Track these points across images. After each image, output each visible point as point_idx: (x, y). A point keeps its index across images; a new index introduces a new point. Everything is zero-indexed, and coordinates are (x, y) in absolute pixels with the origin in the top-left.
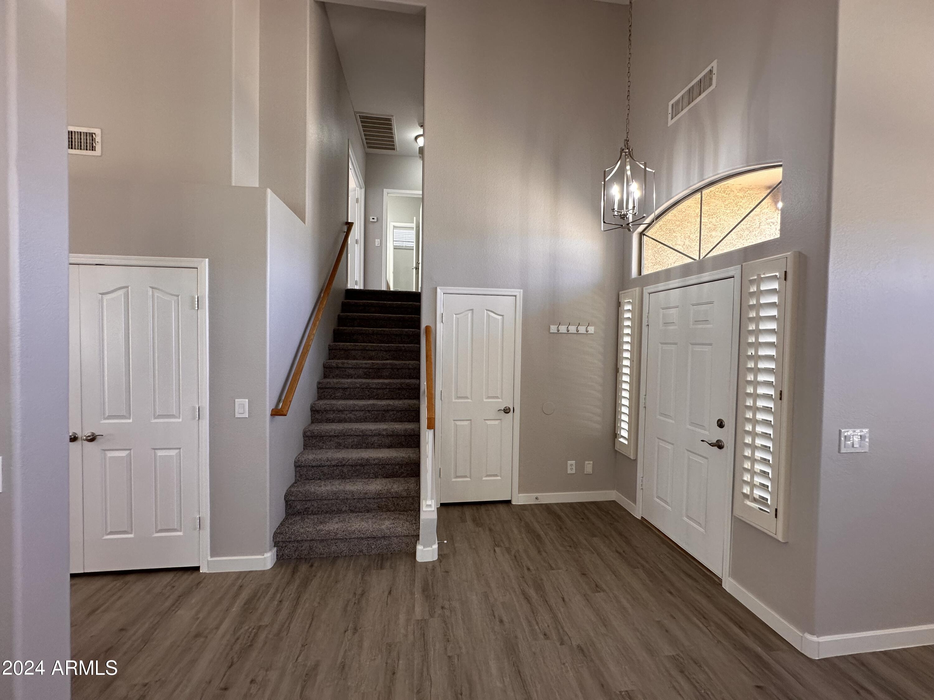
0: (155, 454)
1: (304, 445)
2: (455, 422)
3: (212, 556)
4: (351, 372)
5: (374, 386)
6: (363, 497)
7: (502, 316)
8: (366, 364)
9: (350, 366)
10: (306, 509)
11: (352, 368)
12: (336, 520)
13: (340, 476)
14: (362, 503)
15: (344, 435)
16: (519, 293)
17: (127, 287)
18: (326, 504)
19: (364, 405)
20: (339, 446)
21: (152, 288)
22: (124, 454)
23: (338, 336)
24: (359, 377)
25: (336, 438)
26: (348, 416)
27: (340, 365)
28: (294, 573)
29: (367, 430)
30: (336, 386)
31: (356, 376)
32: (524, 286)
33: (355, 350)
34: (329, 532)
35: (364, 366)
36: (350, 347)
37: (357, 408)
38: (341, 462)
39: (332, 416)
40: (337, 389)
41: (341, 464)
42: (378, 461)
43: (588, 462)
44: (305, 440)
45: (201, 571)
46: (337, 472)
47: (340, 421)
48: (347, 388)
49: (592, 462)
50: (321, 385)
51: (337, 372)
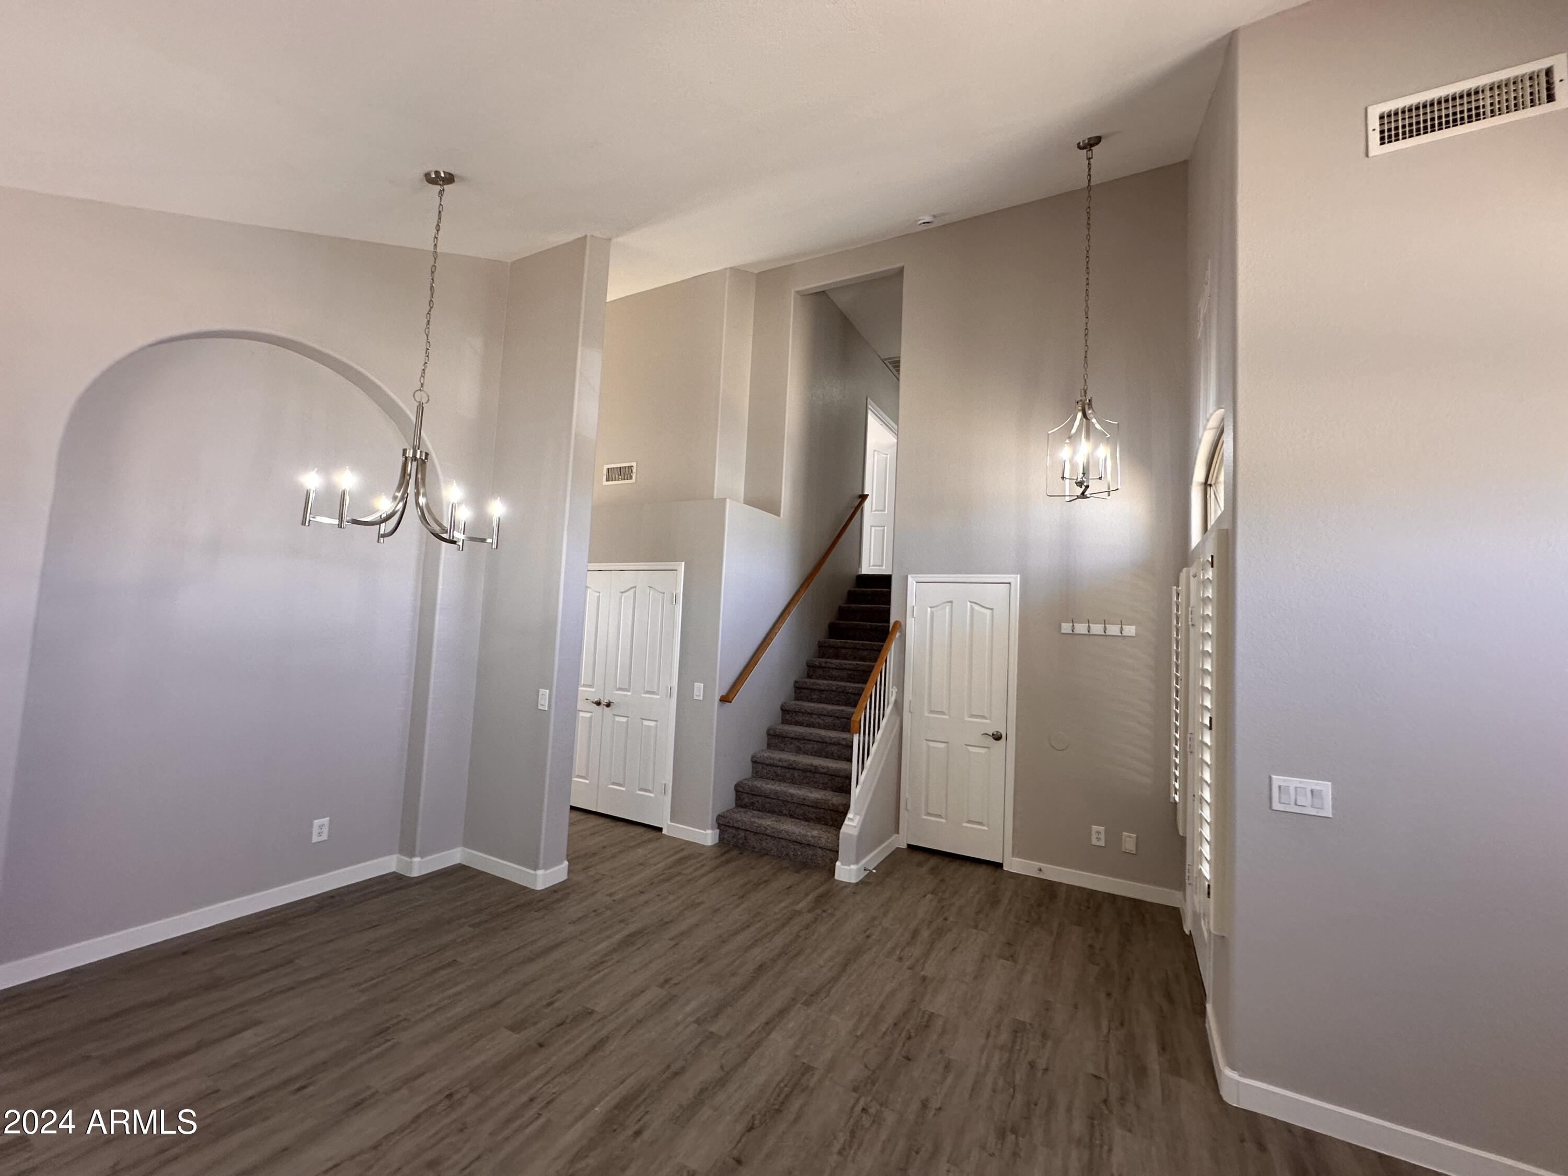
0: (642, 723)
1: (768, 744)
2: (928, 742)
3: (671, 821)
4: (835, 673)
5: (850, 691)
6: (802, 803)
7: (992, 609)
8: (850, 664)
9: (833, 666)
10: (753, 804)
11: (836, 669)
12: (774, 819)
13: (791, 780)
14: (801, 809)
15: (804, 739)
16: (1016, 579)
17: (635, 587)
18: (770, 803)
19: (832, 710)
20: (799, 751)
21: (650, 587)
22: (624, 720)
23: (834, 630)
24: (842, 680)
25: (797, 741)
26: (817, 721)
27: (823, 665)
28: (725, 853)
29: (826, 737)
30: (811, 687)
31: (839, 678)
32: (1021, 569)
33: (845, 648)
34: (760, 826)
35: (848, 666)
36: (840, 645)
37: (825, 712)
38: (791, 765)
39: (801, 719)
40: (813, 690)
41: (791, 768)
42: (827, 770)
43: (1127, 834)
44: (769, 739)
45: (663, 833)
46: (788, 775)
47: (809, 726)
48: (823, 690)
49: (1134, 835)
50: (797, 684)
51: (820, 672)
